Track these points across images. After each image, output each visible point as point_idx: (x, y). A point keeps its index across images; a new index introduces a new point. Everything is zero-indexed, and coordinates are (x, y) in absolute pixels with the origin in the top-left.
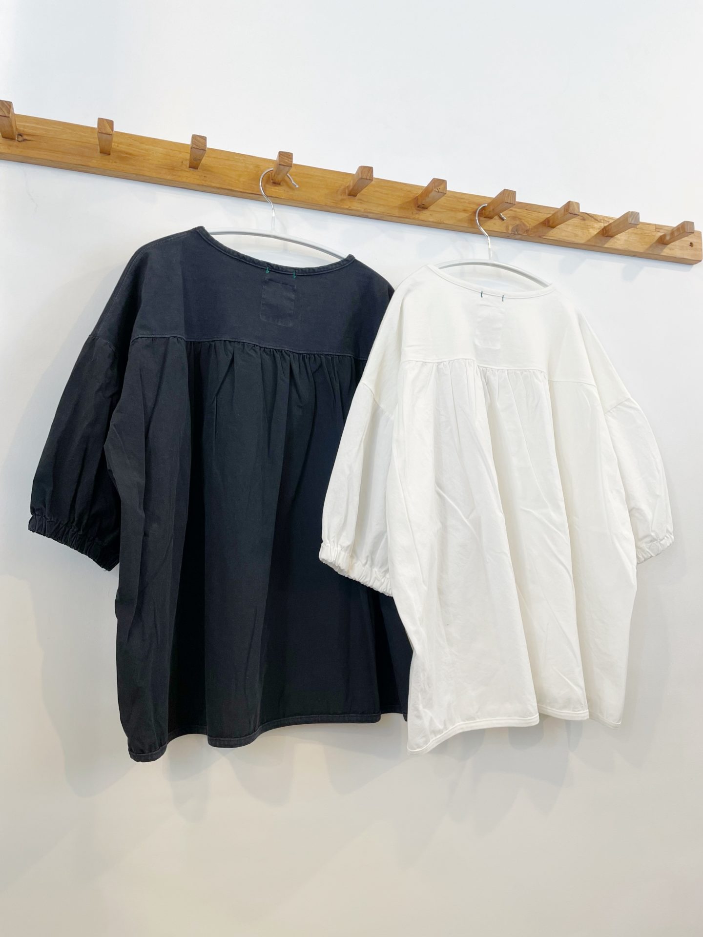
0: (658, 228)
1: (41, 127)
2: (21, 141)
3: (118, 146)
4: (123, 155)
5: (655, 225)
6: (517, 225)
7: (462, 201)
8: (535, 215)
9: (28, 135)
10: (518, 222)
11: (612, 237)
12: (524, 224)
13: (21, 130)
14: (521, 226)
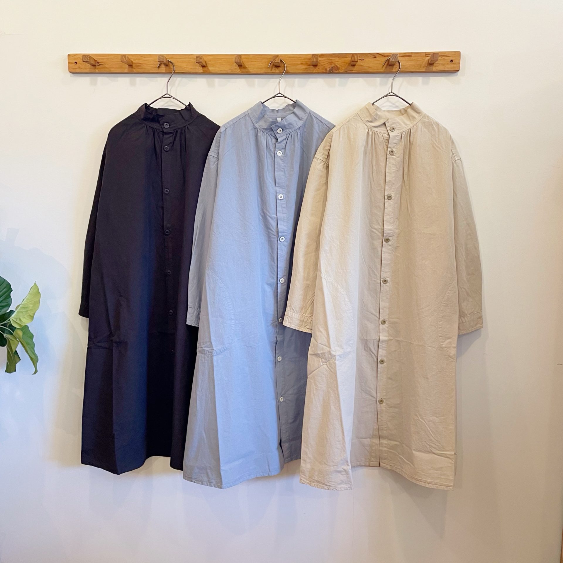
0: (427, 54)
1: (106, 57)
2: (99, 66)
3: (135, 61)
4: (138, 64)
5: (426, 53)
6: (332, 67)
7: (300, 58)
8: (343, 59)
9: (100, 62)
10: (333, 65)
11: (393, 65)
12: (337, 66)
13: (98, 61)
14: (334, 67)
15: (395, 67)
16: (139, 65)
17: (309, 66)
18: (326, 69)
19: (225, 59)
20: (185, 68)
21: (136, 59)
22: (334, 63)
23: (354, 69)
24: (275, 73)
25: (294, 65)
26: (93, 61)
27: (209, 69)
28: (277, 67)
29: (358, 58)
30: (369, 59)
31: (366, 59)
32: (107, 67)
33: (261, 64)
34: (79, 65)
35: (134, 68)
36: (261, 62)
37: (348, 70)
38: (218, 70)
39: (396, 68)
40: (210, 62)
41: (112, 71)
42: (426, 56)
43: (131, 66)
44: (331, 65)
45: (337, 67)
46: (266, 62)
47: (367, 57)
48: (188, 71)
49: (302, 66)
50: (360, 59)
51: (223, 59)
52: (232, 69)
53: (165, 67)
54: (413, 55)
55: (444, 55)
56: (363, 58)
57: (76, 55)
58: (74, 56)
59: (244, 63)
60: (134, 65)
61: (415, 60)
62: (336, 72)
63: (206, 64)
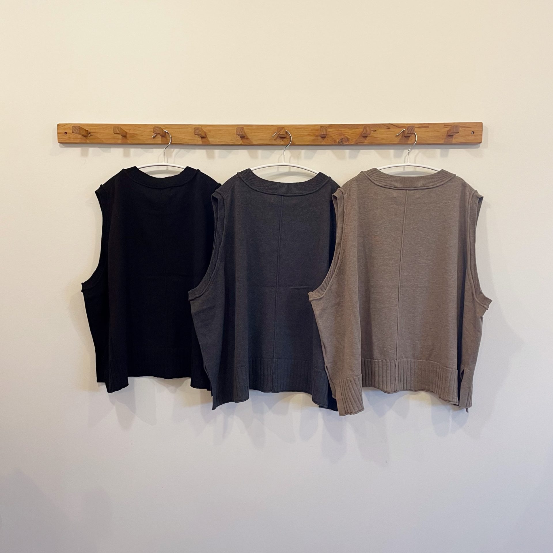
0: (445, 125)
1: (98, 128)
2: (90, 136)
3: (129, 131)
5: (444, 123)
6: (342, 139)
7: (307, 129)
8: (354, 130)
9: (92, 133)
10: (343, 137)
12: (346, 137)
13: (90, 131)
14: (344, 138)
15: (410, 138)
16: (133, 136)
17: (316, 138)
18: (335, 140)
19: (226, 130)
20: (183, 139)
21: (130, 129)
22: (343, 134)
23: (366, 140)
24: (280, 144)
25: (300, 136)
26: (84, 131)
27: (209, 140)
28: (282, 138)
29: (370, 130)
30: (382, 131)
31: (378, 130)
32: (99, 138)
33: (265, 135)
34: (69, 135)
35: (129, 139)
36: (265, 133)
37: (360, 142)
38: (218, 141)
39: (412, 139)
40: (210, 132)
41: (105, 141)
42: (444, 128)
43: (125, 136)
44: (340, 137)
45: (348, 139)
46: (269, 133)
47: (380, 128)
48: (186, 142)
49: (309, 137)
50: (373, 130)
51: (224, 130)
52: (233, 140)
53: (161, 138)
54: (430, 126)
55: (465, 126)
56: (376, 129)
57: (66, 124)
58: (64, 126)
59: (247, 134)
60: (128, 136)
61: (432, 131)
62: (347, 143)
63: (206, 135)
